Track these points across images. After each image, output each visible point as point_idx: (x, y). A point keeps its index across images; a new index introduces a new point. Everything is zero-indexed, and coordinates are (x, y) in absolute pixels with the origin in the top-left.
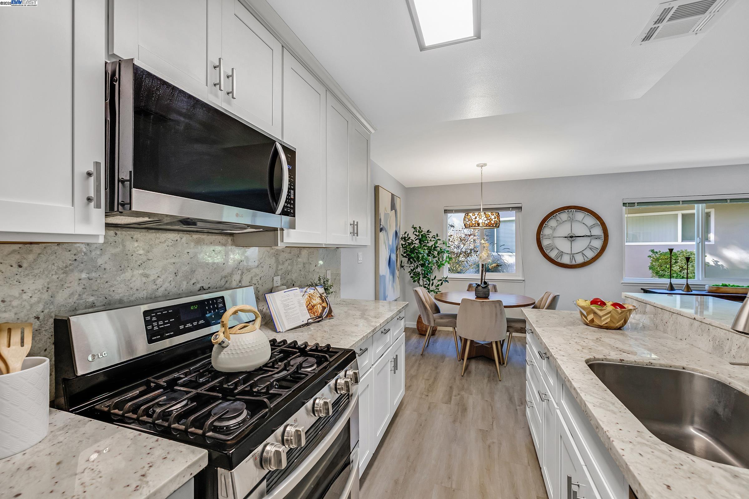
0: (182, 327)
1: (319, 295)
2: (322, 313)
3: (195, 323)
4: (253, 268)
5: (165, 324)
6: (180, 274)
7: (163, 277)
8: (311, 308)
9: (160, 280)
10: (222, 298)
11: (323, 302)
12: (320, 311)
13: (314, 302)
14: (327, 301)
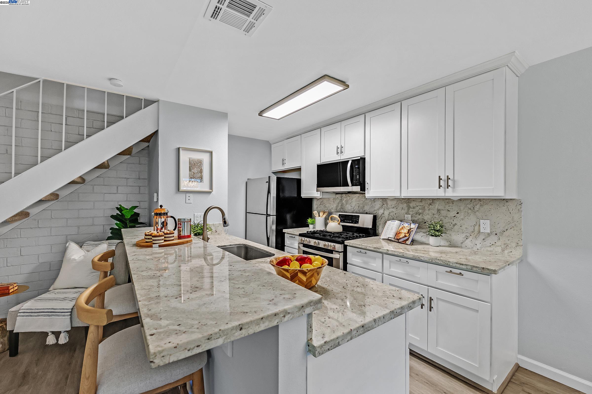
0: (345, 221)
1: (409, 229)
2: (400, 239)
3: (349, 221)
4: (390, 208)
5: (342, 219)
6: (360, 207)
7: (355, 207)
8: (397, 234)
9: (355, 208)
10: (359, 216)
11: (408, 233)
12: (401, 237)
13: (402, 231)
14: (411, 233)
